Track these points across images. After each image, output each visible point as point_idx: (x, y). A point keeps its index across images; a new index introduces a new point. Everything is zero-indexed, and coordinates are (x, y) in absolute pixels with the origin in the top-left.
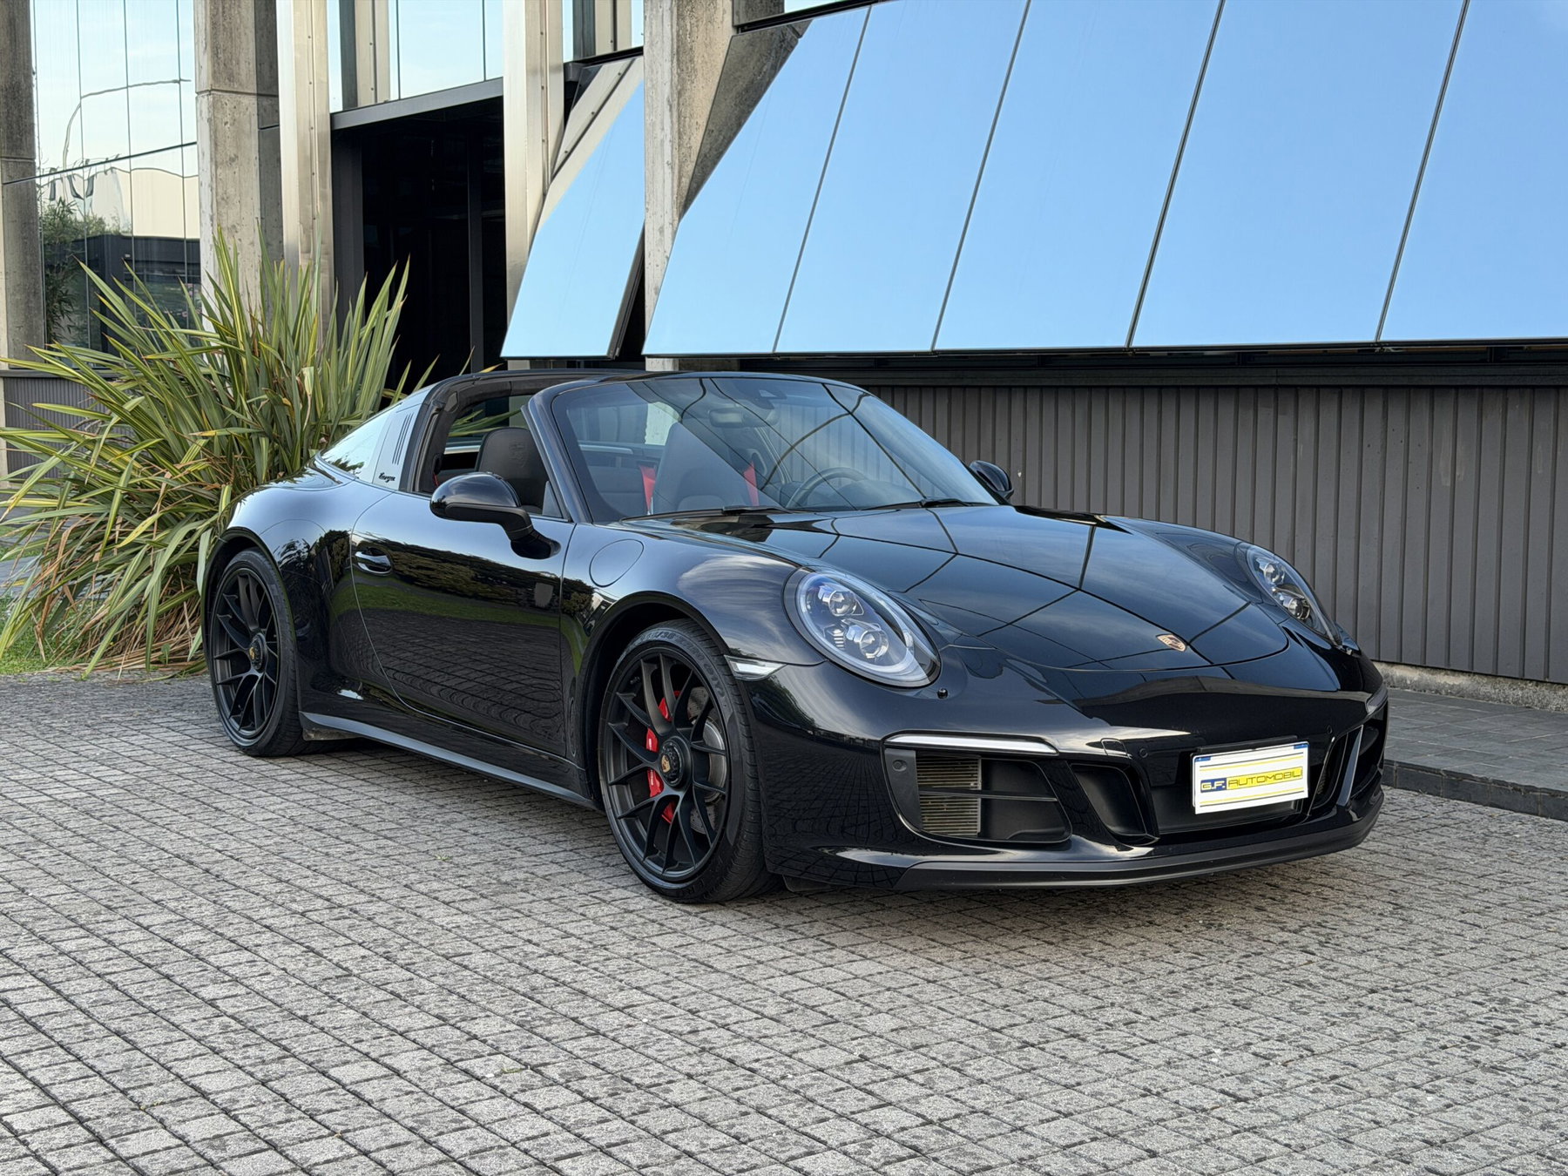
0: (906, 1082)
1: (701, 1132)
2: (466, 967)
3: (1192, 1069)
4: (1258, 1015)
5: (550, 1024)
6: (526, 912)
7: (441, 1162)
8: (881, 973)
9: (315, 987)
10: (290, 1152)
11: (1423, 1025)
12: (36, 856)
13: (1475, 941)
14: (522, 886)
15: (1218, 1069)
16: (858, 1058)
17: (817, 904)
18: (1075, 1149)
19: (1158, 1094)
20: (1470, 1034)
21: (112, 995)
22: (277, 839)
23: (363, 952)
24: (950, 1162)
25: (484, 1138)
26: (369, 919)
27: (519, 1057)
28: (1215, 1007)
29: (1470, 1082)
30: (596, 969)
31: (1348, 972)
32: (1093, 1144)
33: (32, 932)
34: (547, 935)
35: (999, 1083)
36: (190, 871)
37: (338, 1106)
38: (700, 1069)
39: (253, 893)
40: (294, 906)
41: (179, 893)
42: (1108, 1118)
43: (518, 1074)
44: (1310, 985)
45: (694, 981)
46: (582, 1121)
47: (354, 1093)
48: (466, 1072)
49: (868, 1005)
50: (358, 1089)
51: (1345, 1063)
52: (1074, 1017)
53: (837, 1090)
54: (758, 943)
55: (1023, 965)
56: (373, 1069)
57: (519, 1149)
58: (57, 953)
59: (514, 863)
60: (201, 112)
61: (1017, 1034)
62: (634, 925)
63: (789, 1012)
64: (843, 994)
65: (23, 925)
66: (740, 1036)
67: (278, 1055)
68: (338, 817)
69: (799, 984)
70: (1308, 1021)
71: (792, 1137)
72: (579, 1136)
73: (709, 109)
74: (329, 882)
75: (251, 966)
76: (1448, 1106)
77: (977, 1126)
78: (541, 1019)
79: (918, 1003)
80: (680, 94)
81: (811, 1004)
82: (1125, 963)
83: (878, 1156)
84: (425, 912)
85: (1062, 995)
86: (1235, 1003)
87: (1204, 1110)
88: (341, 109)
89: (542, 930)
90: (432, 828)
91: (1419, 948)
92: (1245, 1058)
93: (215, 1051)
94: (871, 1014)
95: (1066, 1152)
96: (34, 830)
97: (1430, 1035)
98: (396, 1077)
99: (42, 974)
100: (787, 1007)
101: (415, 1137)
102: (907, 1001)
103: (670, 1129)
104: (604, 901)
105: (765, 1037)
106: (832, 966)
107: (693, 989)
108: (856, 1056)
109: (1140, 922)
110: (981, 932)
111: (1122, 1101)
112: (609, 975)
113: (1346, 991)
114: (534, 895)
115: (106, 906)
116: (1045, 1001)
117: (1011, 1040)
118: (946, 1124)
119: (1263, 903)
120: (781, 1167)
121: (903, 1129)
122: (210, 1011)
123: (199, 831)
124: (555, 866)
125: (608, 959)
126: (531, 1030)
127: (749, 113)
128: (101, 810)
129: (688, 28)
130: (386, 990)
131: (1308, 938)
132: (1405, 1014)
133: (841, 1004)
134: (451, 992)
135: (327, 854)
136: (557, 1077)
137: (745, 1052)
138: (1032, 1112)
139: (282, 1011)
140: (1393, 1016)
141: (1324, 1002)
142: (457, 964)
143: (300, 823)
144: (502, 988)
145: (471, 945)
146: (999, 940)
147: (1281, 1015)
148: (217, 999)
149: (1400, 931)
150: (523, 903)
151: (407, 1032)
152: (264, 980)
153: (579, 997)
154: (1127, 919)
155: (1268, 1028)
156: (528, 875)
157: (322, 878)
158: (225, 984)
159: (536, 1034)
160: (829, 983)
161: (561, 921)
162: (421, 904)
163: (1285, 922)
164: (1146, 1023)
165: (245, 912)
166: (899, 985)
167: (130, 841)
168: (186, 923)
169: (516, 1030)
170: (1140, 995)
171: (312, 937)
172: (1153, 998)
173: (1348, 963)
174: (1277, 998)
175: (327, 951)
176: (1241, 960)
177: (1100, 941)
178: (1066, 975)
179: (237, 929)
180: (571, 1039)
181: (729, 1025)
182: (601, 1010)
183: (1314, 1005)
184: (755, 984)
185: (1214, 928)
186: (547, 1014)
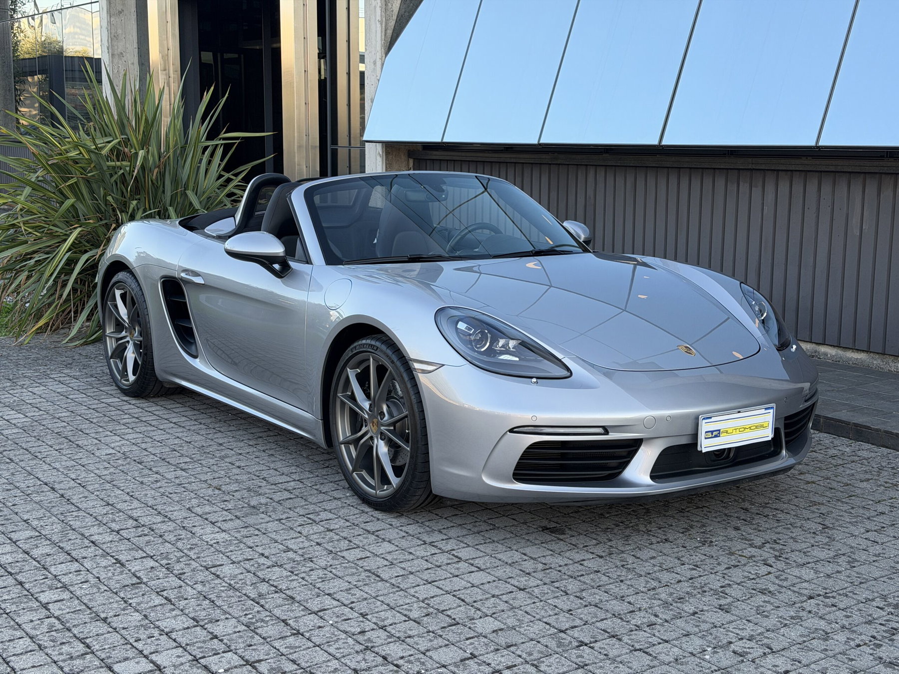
2: (218, 577)
3: (691, 665)
4: (735, 618)
5: (267, 625)
6: (263, 531)
8: (489, 582)
9: (116, 593)
11: (843, 627)
13: (875, 555)
14: (263, 509)
16: (470, 656)
17: (452, 524)
20: (876, 634)
22: (112, 470)
23: (152, 563)
26: (161, 536)
27: (243, 655)
30: (303, 578)
31: (794, 582)
34: (274, 549)
36: (51, 495)
39: (89, 514)
40: (113, 525)
41: (40, 513)
43: (240, 670)
44: (770, 592)
45: (366, 589)
48: (206, 667)
49: (479, 610)
51: (793, 660)
52: (615, 620)
54: (411, 557)
55: (582, 575)
56: (144, 664)
59: (261, 491)
61: (576, 635)
62: (332, 542)
63: (426, 615)
64: (463, 600)
66: (393, 635)
67: (82, 652)
68: (153, 453)
69: (434, 591)
70: (768, 623)
74: (139, 505)
75: (77, 575)
78: (262, 621)
79: (513, 608)
81: (441, 609)
82: (649, 574)
84: (198, 531)
85: (607, 601)
86: (721, 608)
89: (273, 545)
90: (212, 461)
91: (841, 561)
92: (727, 656)
93: (41, 648)
94: (481, 617)
97: (849, 635)
100: (425, 611)
102: (504, 606)
104: (315, 521)
105: (410, 637)
106: (457, 576)
107: (365, 596)
108: (468, 654)
109: (659, 539)
110: (555, 546)
112: (311, 584)
113: (795, 598)
114: (270, 516)
116: (596, 606)
117: (572, 640)
119: (739, 524)
122: (44, 612)
123: (63, 463)
124: (286, 493)
125: (312, 570)
126: (254, 631)
130: (162, 596)
131: (767, 553)
132: (831, 617)
133: (461, 608)
134: (205, 598)
135: (142, 483)
137: (395, 650)
139: (91, 614)
140: (825, 619)
141: (779, 607)
142: (213, 574)
143: (129, 457)
144: (239, 594)
145: (224, 558)
146: (568, 554)
147: (751, 618)
148: (50, 603)
149: (827, 547)
150: (262, 523)
151: (171, 632)
152: (84, 586)
153: (290, 602)
154: (651, 537)
155: (742, 629)
156: (268, 500)
157: (136, 502)
158: (57, 590)
159: (257, 634)
160: (455, 591)
161: (285, 538)
162: (196, 524)
163: (753, 540)
164: (662, 625)
165: (81, 530)
166: (501, 593)
167: (18, 471)
168: (42, 538)
169: (244, 630)
170: (658, 601)
171: (121, 551)
172: (667, 603)
173: (795, 574)
174: (748, 603)
175: (129, 562)
176: (725, 572)
177: (633, 555)
178: (610, 584)
179: (73, 544)
180: (280, 638)
181: (386, 626)
182: (303, 613)
183: (772, 610)
184: (406, 592)
185: (707, 545)
186: (266, 616)
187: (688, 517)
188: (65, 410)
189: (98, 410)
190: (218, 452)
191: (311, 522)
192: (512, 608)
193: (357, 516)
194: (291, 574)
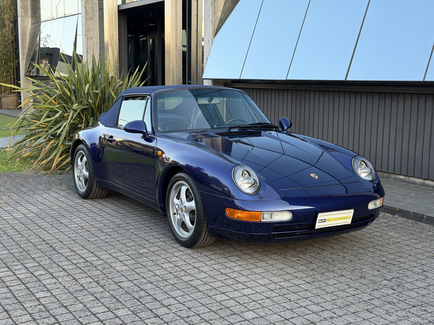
2: (121, 287)
4: (375, 316)
5: (143, 312)
6: (144, 265)
8: (252, 294)
9: (72, 294)
11: (430, 321)
14: (145, 254)
17: (236, 265)
21: (9, 295)
22: (75, 235)
23: (91, 280)
26: (96, 267)
30: (161, 289)
31: (406, 298)
36: (46, 246)
39: (63, 255)
40: (74, 261)
41: (40, 255)
44: (393, 303)
45: (192, 295)
49: (246, 307)
52: (313, 315)
54: (215, 280)
55: (299, 292)
59: (145, 246)
60: (83, 4)
62: (177, 272)
63: (220, 309)
64: (239, 303)
66: (203, 319)
67: (53, 322)
68: (96, 227)
69: (225, 298)
73: (224, 4)
74: (87, 252)
75: (54, 285)
78: (140, 309)
81: (228, 306)
82: (333, 292)
84: (113, 265)
85: (310, 305)
86: (368, 310)
88: (121, 4)
89: (148, 273)
90: (123, 232)
93: (35, 320)
94: (247, 311)
100: (219, 307)
102: (259, 306)
105: (211, 320)
106: (237, 290)
107: (191, 299)
113: (406, 306)
114: (148, 258)
115: (17, 259)
116: (305, 308)
122: (38, 303)
123: (53, 231)
124: (157, 247)
125: (166, 285)
127: (235, 6)
128: (26, 222)
130: (94, 296)
131: (393, 284)
132: (424, 316)
133: (238, 306)
134: (114, 298)
135: (89, 241)
139: (59, 304)
140: (420, 317)
141: (397, 311)
142: (118, 286)
143: (84, 229)
144: (130, 296)
145: (125, 279)
146: (292, 281)
147: (383, 316)
148: (40, 298)
149: (424, 281)
150: (144, 262)
151: (96, 314)
152: (57, 290)
153: (154, 301)
154: (335, 274)
155: (378, 321)
156: (148, 251)
157: (85, 250)
158: (45, 292)
159: (137, 316)
160: (235, 298)
161: (154, 269)
162: (113, 261)
163: (386, 277)
164: (337, 318)
165: (58, 263)
166: (257, 299)
167: (32, 234)
168: (40, 267)
169: (131, 314)
170: (336, 306)
171: (76, 274)
172: (340, 307)
173: (407, 294)
174: (382, 309)
175: (79, 279)
176: (371, 292)
177: (325, 283)
178: (312, 297)
179: (54, 270)
180: (148, 319)
181: (200, 314)
182: (160, 306)
183: (394, 312)
184: (211, 297)
185: (363, 279)
186: (143, 307)
187: (354, 264)
188: (57, 206)
189: (72, 206)
190: (126, 227)
191: (168, 262)
192: (262, 307)
193: (190, 259)
194: (156, 287)
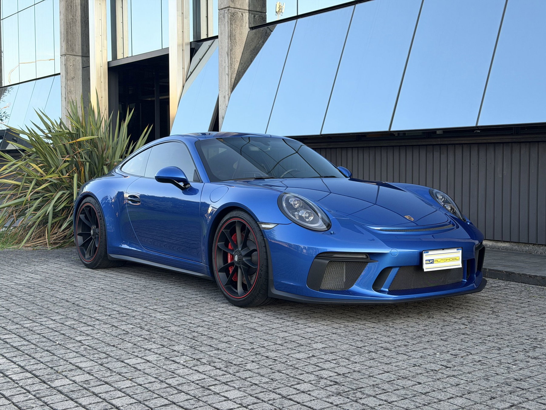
0: (330, 363)
1: (259, 378)
2: (169, 331)
3: (429, 359)
4: (450, 343)
5: (201, 347)
6: (188, 314)
7: (167, 387)
8: (316, 331)
9: (116, 337)
10: (113, 385)
11: (508, 346)
12: (12, 300)
14: (186, 307)
15: (439, 359)
17: (291, 312)
18: (392, 382)
19: (419, 366)
20: (525, 348)
21: (44, 340)
22: (98, 294)
23: (132, 326)
24: (349, 386)
25: (182, 380)
26: (133, 317)
27: (192, 356)
28: (435, 341)
29: (528, 362)
30: (215, 331)
31: (480, 330)
32: (398, 380)
33: (13, 321)
34: (196, 321)
35: (362, 363)
36: (68, 304)
37: (129, 371)
38: (256, 359)
39: (91, 309)
40: (106, 313)
41: (64, 310)
42: (402, 373)
43: (191, 362)
44: (467, 334)
45: (251, 334)
46: (216, 375)
47: (134, 367)
48: (173, 361)
49: (313, 341)
50: (136, 366)
51: (483, 357)
52: (386, 344)
53: (306, 365)
54: (272, 323)
55: (366, 329)
56: (139, 360)
57: (195, 383)
58: (23, 328)
59: (182, 301)
60: (62, 62)
61: (367, 349)
62: (227, 318)
63: (286, 342)
64: (304, 338)
65: (9, 320)
66: (269, 350)
67: (105, 357)
68: (118, 288)
69: (288, 335)
70: (468, 345)
71: (292, 379)
72: (216, 379)
73: (241, 55)
74: (117, 306)
75: (93, 331)
76: (521, 369)
77: (356, 375)
78: (198, 345)
79: (331, 340)
80: (231, 50)
81: (293, 340)
82: (402, 328)
83: (323, 384)
84: (153, 315)
85: (381, 337)
86: (442, 339)
87: (436, 370)
88: (111, 60)
89: (195, 320)
90: (152, 291)
91: (504, 324)
92: (448, 356)
93: (83, 356)
94: (314, 343)
95: (389, 383)
96: (10, 292)
97: (511, 348)
98: (148, 363)
99: (18, 334)
100: (284, 341)
101: (157, 380)
102: (327, 339)
103: (248, 377)
104: (216, 311)
105: (278, 350)
106: (299, 329)
107: (251, 336)
108: (311, 355)
109: (405, 316)
110: (349, 319)
111: (407, 368)
112: (220, 333)
113: (481, 336)
114: (190, 310)
115: (39, 314)
116: (375, 339)
117: (365, 350)
118: (345, 375)
119: (447, 311)
120: (289, 388)
121: (330, 377)
122: (80, 344)
123: (69, 292)
124: (197, 301)
125: (219, 328)
126: (194, 349)
127: (255, 57)
128: (33, 286)
129: (234, 28)
130: (142, 337)
131: (464, 320)
132: (501, 342)
133: (303, 340)
134: (165, 338)
135: (116, 298)
136: (206, 362)
137: (272, 355)
138: (376, 371)
139: (105, 344)
140: (498, 343)
141: (473, 339)
142: (166, 329)
143: (105, 290)
144: (183, 336)
145: (170, 324)
146: (356, 322)
147: (458, 343)
148: (81, 340)
149: (496, 319)
150: (187, 312)
151: (151, 349)
152: (98, 335)
153: (211, 339)
154: (400, 316)
155: (455, 347)
156: (188, 304)
157: (115, 305)
158: (84, 336)
159: (197, 350)
160: (298, 334)
161: (201, 317)
162: (151, 312)
163: (456, 316)
164: (412, 345)
165: (89, 315)
166: (323, 335)
167: (45, 295)
168: (68, 318)
169: (189, 349)
170: (408, 337)
171: (114, 322)
172: (413, 338)
173: (480, 328)
174: (456, 338)
175: (119, 326)
176: (442, 327)
177: (392, 322)
178: (381, 332)
179: (86, 320)
180: (209, 351)
181: (265, 346)
182: (219, 343)
183: (470, 340)
184: (272, 335)
185: (431, 318)
186: (200, 344)
187: (419, 308)
188: (63, 273)
189: (82, 273)
190: (154, 287)
191: (214, 311)
